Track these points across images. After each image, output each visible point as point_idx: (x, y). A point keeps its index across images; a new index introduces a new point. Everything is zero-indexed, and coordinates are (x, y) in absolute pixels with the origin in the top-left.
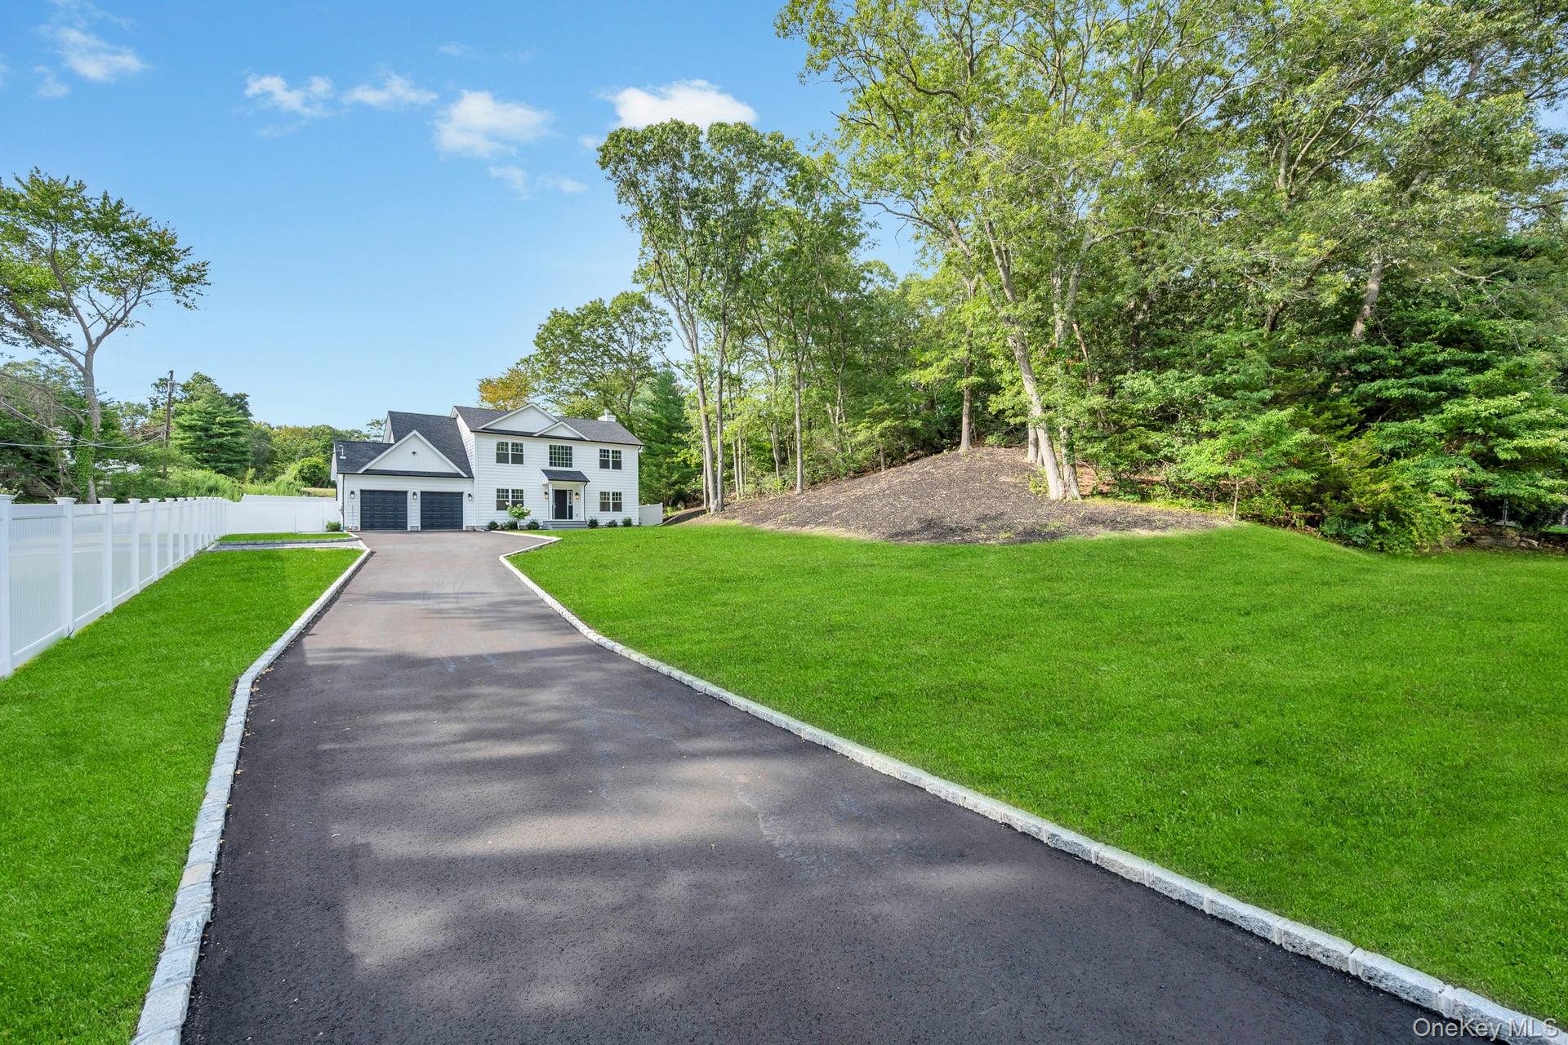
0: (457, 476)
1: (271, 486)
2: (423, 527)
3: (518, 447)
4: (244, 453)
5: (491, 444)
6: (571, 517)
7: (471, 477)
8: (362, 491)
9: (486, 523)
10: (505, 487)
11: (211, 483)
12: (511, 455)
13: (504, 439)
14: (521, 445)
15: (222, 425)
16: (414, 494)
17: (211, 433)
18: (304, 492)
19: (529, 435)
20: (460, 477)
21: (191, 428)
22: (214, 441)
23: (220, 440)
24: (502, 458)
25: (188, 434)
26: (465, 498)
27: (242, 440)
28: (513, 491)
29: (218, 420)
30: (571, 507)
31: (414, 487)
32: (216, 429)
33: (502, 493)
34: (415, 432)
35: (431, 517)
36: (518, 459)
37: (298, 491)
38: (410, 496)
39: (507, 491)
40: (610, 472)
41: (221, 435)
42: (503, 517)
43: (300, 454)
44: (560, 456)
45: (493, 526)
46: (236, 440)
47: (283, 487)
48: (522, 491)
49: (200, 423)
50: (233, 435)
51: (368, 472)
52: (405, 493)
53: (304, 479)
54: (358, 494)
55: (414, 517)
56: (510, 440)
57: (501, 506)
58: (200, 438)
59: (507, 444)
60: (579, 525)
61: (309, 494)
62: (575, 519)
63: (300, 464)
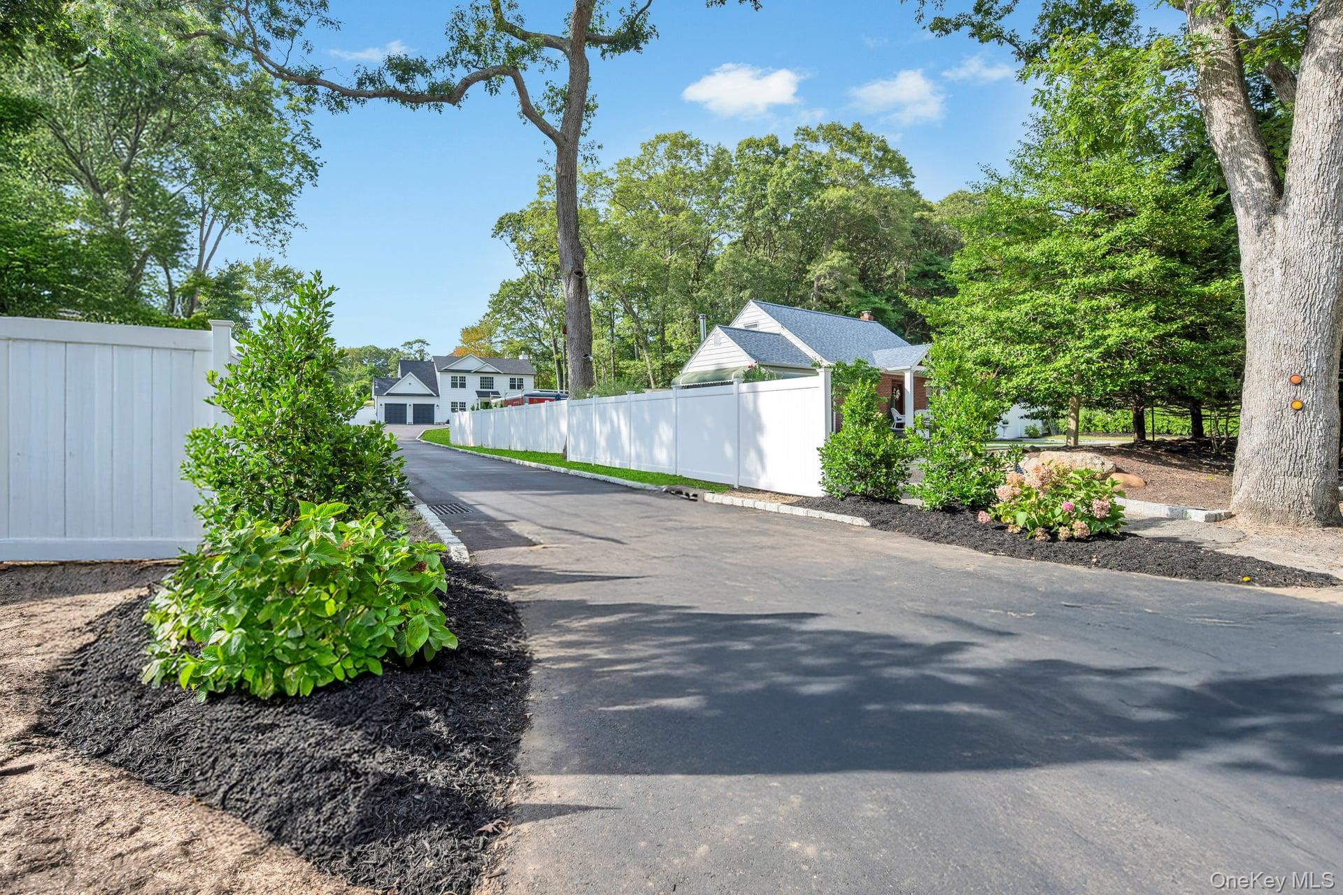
0: (431, 395)
2: (414, 422)
3: (463, 379)
5: (450, 378)
7: (438, 396)
8: (386, 404)
9: (445, 421)
10: (456, 401)
12: (459, 383)
13: (455, 375)
14: (465, 378)
16: (410, 405)
19: (469, 372)
20: (433, 396)
24: (454, 385)
26: (435, 407)
28: (460, 403)
31: (410, 402)
33: (454, 404)
34: (412, 370)
35: (418, 417)
36: (463, 385)
38: (408, 406)
39: (457, 403)
44: (486, 383)
48: (465, 403)
51: (388, 394)
52: (406, 405)
54: (384, 405)
55: (410, 418)
56: (458, 375)
57: (454, 411)
59: (457, 377)
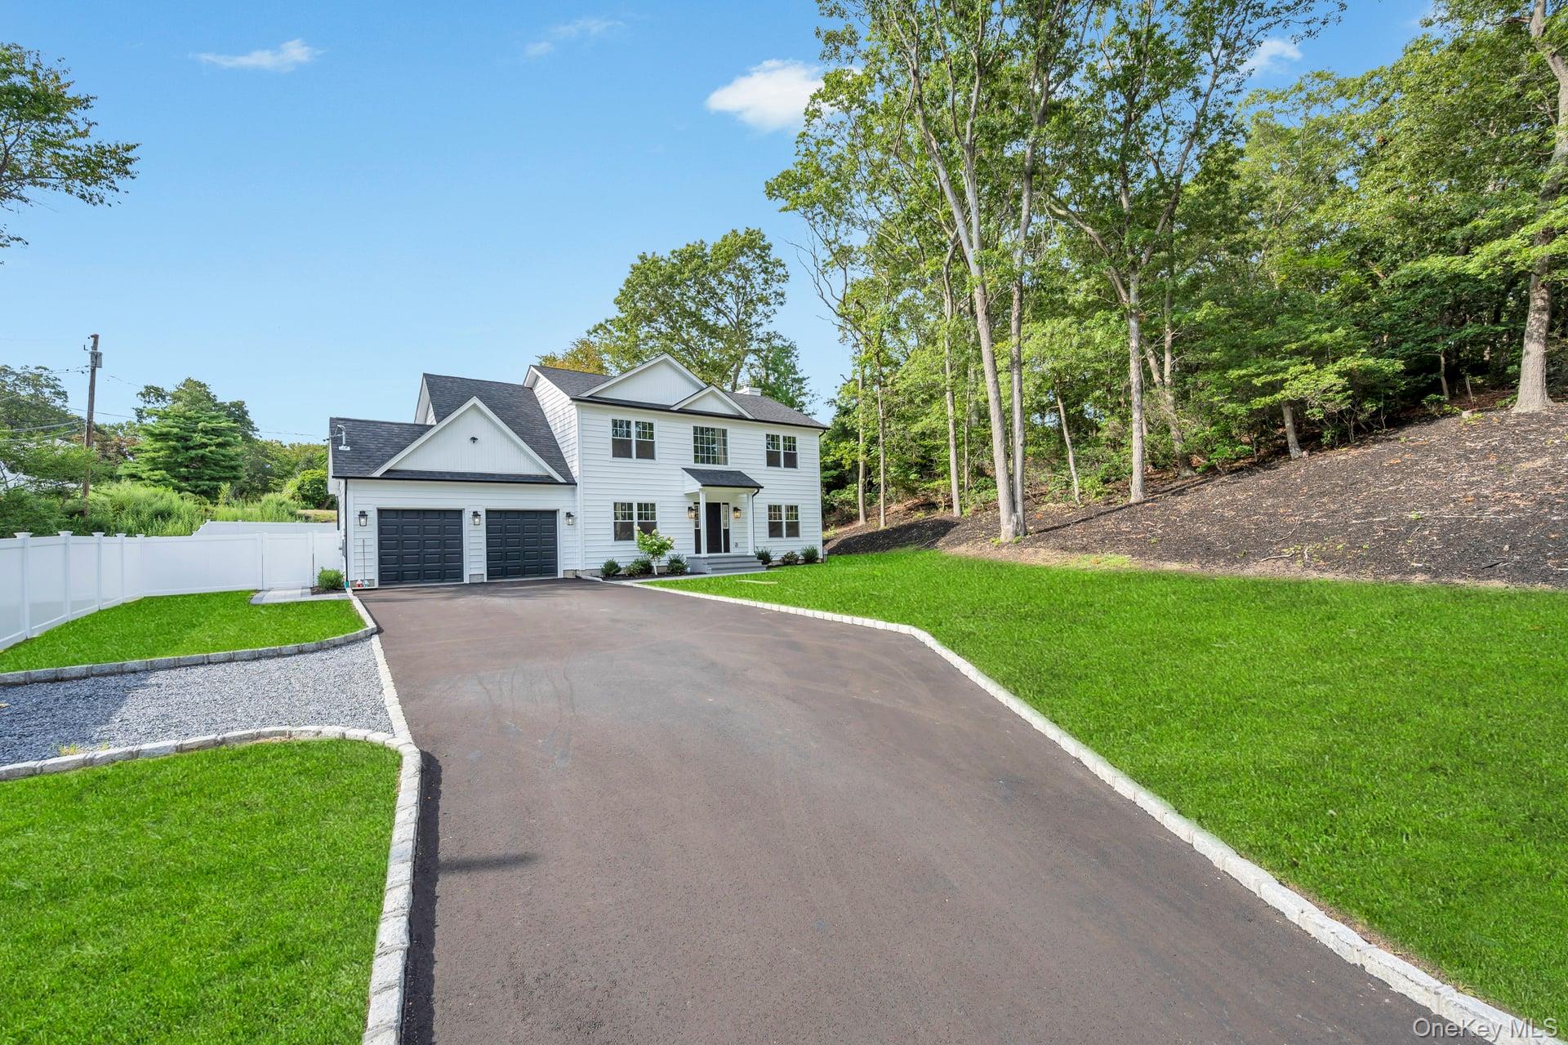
0: (547, 480)
1: (253, 509)
2: (490, 574)
3: (647, 429)
4: (234, 468)
5: (602, 423)
6: (727, 550)
7: (571, 483)
8: (381, 512)
9: (598, 564)
10: (626, 500)
11: (161, 505)
12: (635, 443)
13: (623, 415)
14: (651, 426)
15: (205, 432)
16: (476, 514)
17: (191, 444)
18: (300, 517)
19: (664, 408)
20: (552, 482)
21: (163, 437)
22: (193, 453)
23: (201, 452)
24: (621, 449)
25: (158, 445)
26: (561, 519)
27: (231, 451)
28: (639, 505)
29: (200, 426)
30: (727, 532)
31: (474, 502)
32: (198, 438)
33: (623, 509)
34: (475, 400)
35: (505, 556)
36: (646, 451)
37: (292, 514)
38: (467, 518)
39: (630, 506)
40: (781, 473)
41: (204, 445)
42: (627, 554)
43: (302, 465)
44: (707, 445)
45: (611, 572)
46: (223, 451)
47: (271, 509)
48: (653, 505)
49: (175, 430)
50: (219, 445)
51: (392, 476)
52: (459, 513)
53: (305, 498)
54: (373, 516)
55: (475, 557)
56: (633, 417)
57: (623, 532)
58: (175, 449)
59: (628, 423)
60: (742, 563)
61: (307, 518)
62: (733, 551)
63: (300, 478)
